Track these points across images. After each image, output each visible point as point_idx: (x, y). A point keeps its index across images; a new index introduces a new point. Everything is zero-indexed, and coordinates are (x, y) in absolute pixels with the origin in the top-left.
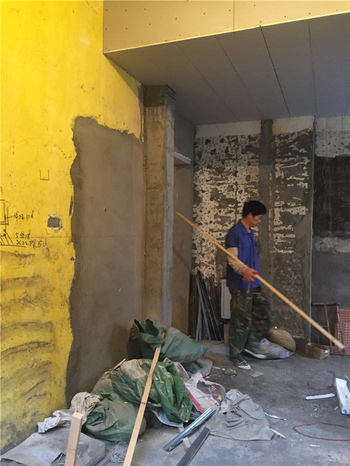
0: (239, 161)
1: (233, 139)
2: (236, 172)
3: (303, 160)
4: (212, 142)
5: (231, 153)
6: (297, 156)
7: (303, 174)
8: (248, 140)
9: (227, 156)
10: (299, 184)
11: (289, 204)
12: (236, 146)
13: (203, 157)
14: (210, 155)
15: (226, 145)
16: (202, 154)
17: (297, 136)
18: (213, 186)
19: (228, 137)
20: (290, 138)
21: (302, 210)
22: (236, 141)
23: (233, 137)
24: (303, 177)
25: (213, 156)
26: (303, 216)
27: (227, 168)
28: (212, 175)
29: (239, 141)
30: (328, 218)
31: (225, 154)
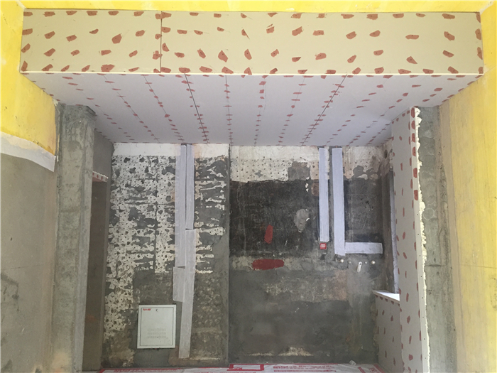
0: (159, 181)
1: (153, 159)
2: (157, 192)
3: (220, 184)
4: (131, 160)
5: (151, 173)
6: (215, 180)
7: (220, 197)
8: (168, 161)
9: (146, 176)
10: (217, 206)
11: (207, 225)
12: (157, 167)
13: (121, 175)
14: (129, 174)
15: (145, 164)
16: (121, 172)
17: (214, 161)
18: (131, 206)
19: (148, 156)
20: (208, 162)
21: (220, 231)
22: (156, 161)
23: (153, 157)
24: (220, 199)
25: (133, 174)
26: (221, 236)
27: (147, 188)
28: (131, 194)
29: (160, 162)
30: (243, 238)
31: (145, 174)
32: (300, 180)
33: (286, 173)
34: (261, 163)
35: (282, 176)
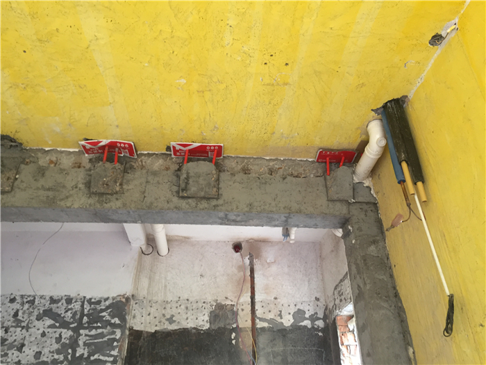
0: (29, 330)
1: (29, 299)
2: (23, 345)
3: (114, 333)
5: (21, 318)
6: (109, 327)
7: (113, 353)
8: (49, 302)
9: (14, 322)
12: (31, 310)
15: (16, 306)
17: (111, 301)
19: (22, 296)
20: (103, 303)
22: (32, 302)
23: (30, 296)
24: (112, 356)
27: (10, 340)
29: (36, 302)
31: (12, 319)
32: (225, 328)
33: (207, 318)
34: (174, 305)
35: (201, 323)
